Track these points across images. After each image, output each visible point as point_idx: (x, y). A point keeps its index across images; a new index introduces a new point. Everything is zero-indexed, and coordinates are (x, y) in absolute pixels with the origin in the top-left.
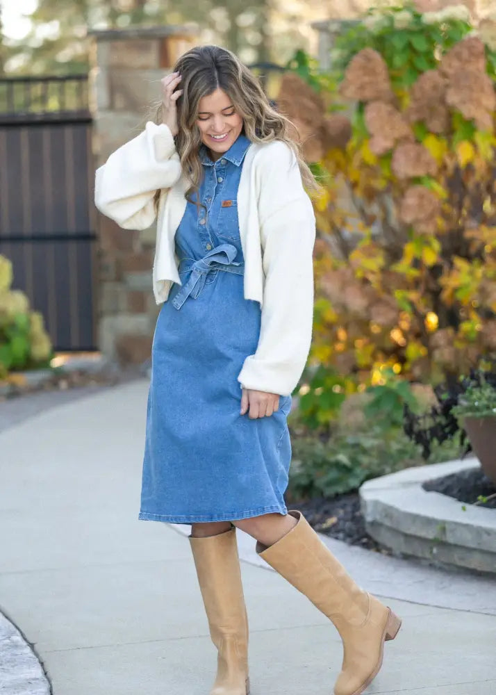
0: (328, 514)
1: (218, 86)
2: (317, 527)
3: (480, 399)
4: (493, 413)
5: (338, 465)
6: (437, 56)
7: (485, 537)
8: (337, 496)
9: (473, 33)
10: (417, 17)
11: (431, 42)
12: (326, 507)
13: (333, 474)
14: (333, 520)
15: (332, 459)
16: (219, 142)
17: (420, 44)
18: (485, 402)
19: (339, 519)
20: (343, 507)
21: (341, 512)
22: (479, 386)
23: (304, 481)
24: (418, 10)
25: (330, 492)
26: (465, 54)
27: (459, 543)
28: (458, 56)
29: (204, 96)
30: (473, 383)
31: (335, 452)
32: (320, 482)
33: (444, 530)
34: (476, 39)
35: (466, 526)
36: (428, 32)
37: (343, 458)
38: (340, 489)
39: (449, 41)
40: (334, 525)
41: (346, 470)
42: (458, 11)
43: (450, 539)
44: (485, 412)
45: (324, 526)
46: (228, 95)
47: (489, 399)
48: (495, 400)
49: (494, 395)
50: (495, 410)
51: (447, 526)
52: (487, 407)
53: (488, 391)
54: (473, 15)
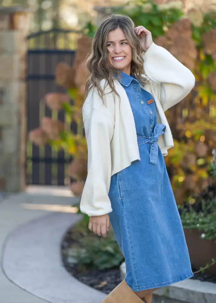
0: (102, 279)
1: (119, 26)
2: (96, 286)
3: (189, 219)
4: (197, 227)
5: (107, 253)
6: (165, 29)
7: (191, 295)
8: (106, 270)
9: (184, 17)
10: (155, 7)
11: (161, 20)
12: (100, 276)
13: (104, 257)
14: (104, 283)
15: (104, 249)
16: (118, 61)
17: (156, 22)
18: (192, 221)
19: (108, 283)
20: (110, 276)
21: (109, 278)
22: (188, 211)
23: (88, 261)
24: (155, 3)
25: (102, 267)
26: (180, 28)
27: (177, 298)
28: (177, 29)
29: (108, 33)
30: (186, 210)
31: (105, 245)
32: (97, 261)
33: (168, 291)
34: (187, 20)
35: (181, 289)
36: (160, 15)
37: (110, 249)
38: (108, 266)
39: (172, 20)
40: (106, 286)
41: (111, 255)
42: (177, 4)
43: (172, 296)
44: (192, 226)
45: (100, 286)
46: (124, 32)
47: (195, 219)
48: (198, 220)
49: (197, 217)
50: (198, 225)
51: (170, 289)
52: (194, 224)
53: (194, 215)
54: (184, 7)
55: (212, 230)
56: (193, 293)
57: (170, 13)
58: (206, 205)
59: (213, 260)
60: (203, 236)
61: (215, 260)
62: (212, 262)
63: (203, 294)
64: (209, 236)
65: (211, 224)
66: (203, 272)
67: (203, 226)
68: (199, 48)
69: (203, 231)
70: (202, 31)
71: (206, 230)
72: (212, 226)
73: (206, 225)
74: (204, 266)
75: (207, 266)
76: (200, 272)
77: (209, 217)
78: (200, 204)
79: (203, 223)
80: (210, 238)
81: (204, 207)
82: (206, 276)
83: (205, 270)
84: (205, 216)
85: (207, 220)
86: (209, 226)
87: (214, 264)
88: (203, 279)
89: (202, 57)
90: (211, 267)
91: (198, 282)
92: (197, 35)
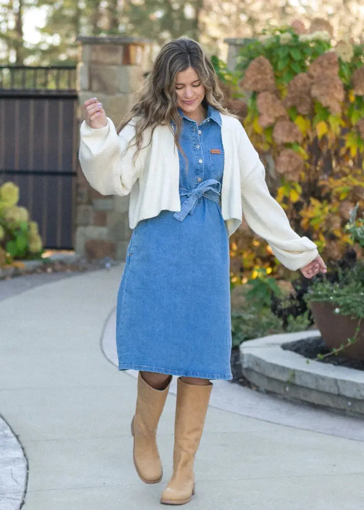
1: (190, 65)
3: (322, 290)
4: (330, 300)
6: (308, 63)
7: (321, 381)
9: (332, 50)
10: (295, 37)
11: (303, 53)
17: (296, 55)
18: (325, 292)
22: (322, 281)
24: (296, 33)
26: (325, 63)
27: (304, 385)
28: (321, 64)
29: (179, 72)
30: (318, 280)
33: (294, 376)
34: (333, 54)
35: (309, 374)
36: (302, 47)
39: (315, 53)
42: (323, 34)
43: (298, 382)
44: (325, 299)
46: (197, 72)
47: (328, 290)
48: (332, 291)
49: (331, 288)
50: (331, 298)
51: (296, 373)
52: (327, 296)
53: (328, 286)
54: (332, 37)
55: (348, 305)
56: (323, 378)
57: (312, 45)
58: (344, 275)
59: (349, 340)
60: (337, 310)
61: (351, 340)
62: (347, 342)
63: (336, 381)
64: (344, 311)
65: (347, 297)
66: (336, 354)
67: (338, 299)
68: (347, 89)
69: (337, 306)
70: (353, 67)
71: (341, 303)
72: (349, 299)
73: (341, 298)
74: (338, 347)
75: (342, 348)
76: (334, 355)
77: (346, 289)
78: (337, 273)
79: (338, 296)
80: (346, 314)
81: (340, 276)
82: (340, 360)
83: (340, 352)
84: (341, 288)
85: (342, 292)
86: (345, 299)
87: (350, 346)
88: (336, 363)
89: (352, 99)
90: (346, 349)
91: (331, 366)
92: (346, 72)
